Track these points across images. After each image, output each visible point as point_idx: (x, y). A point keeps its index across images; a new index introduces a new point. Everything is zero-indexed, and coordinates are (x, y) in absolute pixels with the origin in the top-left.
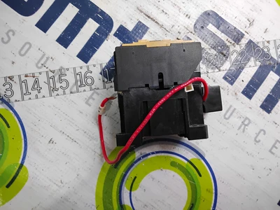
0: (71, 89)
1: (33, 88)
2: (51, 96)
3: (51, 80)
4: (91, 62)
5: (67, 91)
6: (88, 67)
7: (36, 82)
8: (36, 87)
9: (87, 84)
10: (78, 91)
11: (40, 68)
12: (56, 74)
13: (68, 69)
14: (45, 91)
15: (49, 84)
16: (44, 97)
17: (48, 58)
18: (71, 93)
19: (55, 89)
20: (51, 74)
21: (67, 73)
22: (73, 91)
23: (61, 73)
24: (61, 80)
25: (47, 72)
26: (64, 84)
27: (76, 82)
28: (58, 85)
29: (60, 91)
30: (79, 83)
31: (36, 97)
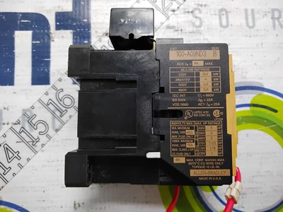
0: (53, 127)
1: (9, 159)
2: (36, 152)
3: (23, 134)
4: (53, 79)
5: (51, 132)
6: (54, 87)
7: (7, 149)
8: (11, 155)
9: (67, 107)
10: (63, 123)
12: (24, 123)
13: (33, 107)
14: (25, 152)
15: (23, 140)
16: (28, 160)
18: (57, 130)
19: (35, 141)
20: (18, 128)
21: (34, 112)
22: (57, 127)
23: (28, 117)
24: (34, 126)
25: (11, 129)
26: (41, 128)
27: (53, 113)
28: (35, 134)
29: (43, 139)
30: (58, 113)
31: (21, 166)
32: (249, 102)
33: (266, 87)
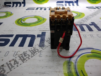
0: (31, 56)
1: (15, 64)
2: (24, 62)
6: (34, 47)
7: (15, 61)
8: (16, 63)
9: (36, 52)
10: (34, 55)
11: (15, 56)
12: (23, 55)
13: (27, 51)
14: (20, 62)
15: (21, 59)
16: (21, 64)
17: (17, 52)
18: (32, 57)
19: (24, 59)
20: (20, 56)
22: (32, 56)
24: (25, 56)
26: (27, 56)
29: (27, 59)
30: (33, 53)
31: (17, 66)
32: (90, 52)
33: (94, 48)
